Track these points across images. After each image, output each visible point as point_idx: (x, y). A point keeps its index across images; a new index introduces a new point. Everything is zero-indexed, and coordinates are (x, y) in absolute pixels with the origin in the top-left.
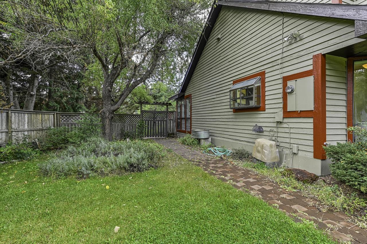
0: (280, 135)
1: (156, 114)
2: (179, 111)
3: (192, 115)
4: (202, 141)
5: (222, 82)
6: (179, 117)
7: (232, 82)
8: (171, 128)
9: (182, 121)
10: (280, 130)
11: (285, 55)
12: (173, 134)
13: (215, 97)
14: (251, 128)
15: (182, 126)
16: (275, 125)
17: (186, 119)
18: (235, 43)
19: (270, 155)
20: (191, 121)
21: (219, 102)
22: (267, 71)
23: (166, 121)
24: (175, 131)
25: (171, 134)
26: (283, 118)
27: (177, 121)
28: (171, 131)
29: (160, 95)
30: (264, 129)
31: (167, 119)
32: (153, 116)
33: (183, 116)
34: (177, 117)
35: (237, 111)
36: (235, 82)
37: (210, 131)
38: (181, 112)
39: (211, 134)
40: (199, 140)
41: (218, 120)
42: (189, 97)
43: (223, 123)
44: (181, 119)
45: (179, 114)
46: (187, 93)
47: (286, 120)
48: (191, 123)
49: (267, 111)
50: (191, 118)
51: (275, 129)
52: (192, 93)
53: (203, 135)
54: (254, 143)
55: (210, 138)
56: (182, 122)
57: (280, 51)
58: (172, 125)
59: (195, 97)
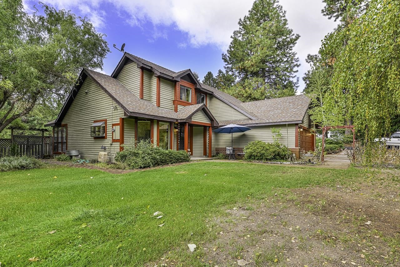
0: (112, 150)
1: (30, 138)
2: (56, 136)
3: (68, 140)
4: (73, 157)
5: (88, 120)
6: (56, 142)
7: (93, 121)
8: (47, 151)
9: (59, 144)
10: (112, 148)
11: (113, 114)
12: (49, 156)
13: (84, 128)
14: (100, 147)
15: (59, 149)
16: (110, 145)
17: (62, 143)
18: (95, 99)
19: (104, 159)
20: (67, 145)
21: (86, 132)
22: (108, 119)
23: (42, 145)
24: (52, 153)
25: (47, 156)
26: (112, 142)
27: (54, 145)
28: (47, 153)
29: (33, 119)
30: (106, 148)
31: (43, 143)
32: (27, 140)
33: (60, 140)
34: (53, 141)
35: (96, 138)
36: (95, 122)
37: (80, 151)
38: (58, 137)
39: (80, 153)
40: (71, 157)
41: (86, 143)
42: (66, 126)
43: (89, 145)
44: (58, 143)
45: (56, 139)
46: (63, 122)
47: (113, 143)
48: (67, 146)
49: (108, 139)
50: (66, 143)
51: (110, 147)
52: (68, 123)
53: (74, 153)
54: (98, 155)
55: (80, 155)
56: (59, 146)
57: (111, 112)
58: (48, 149)
59: (70, 126)
